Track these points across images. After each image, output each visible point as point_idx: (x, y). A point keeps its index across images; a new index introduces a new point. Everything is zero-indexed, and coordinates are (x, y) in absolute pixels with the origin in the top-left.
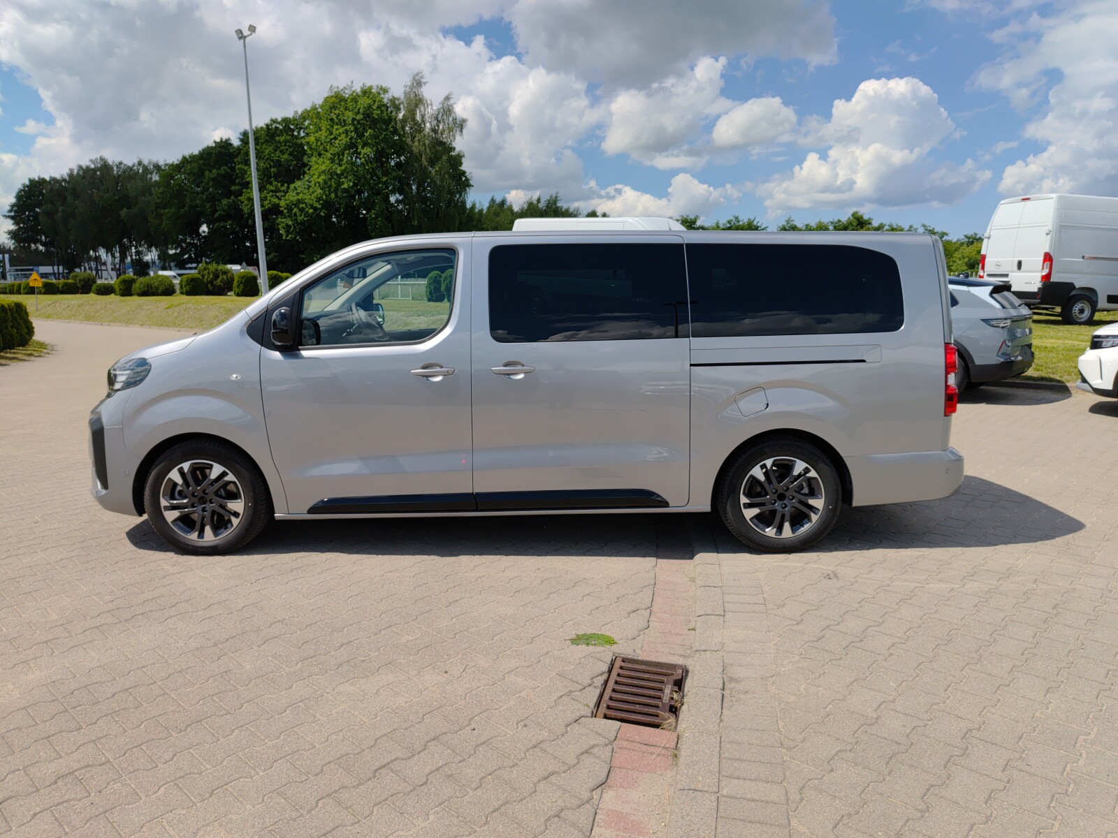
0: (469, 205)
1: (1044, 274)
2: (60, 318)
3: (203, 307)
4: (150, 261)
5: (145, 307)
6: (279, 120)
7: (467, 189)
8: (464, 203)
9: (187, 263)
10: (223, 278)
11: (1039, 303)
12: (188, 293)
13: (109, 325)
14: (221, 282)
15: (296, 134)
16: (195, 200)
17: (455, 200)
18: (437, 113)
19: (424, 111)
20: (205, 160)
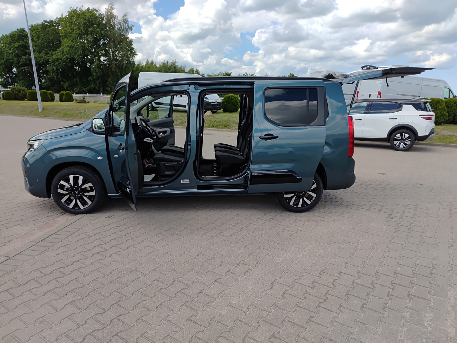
12: (7, 99)
14: (22, 95)
15: (56, 28)
16: (8, 56)
17: (130, 60)
18: (120, 22)
19: (114, 21)
20: (12, 38)
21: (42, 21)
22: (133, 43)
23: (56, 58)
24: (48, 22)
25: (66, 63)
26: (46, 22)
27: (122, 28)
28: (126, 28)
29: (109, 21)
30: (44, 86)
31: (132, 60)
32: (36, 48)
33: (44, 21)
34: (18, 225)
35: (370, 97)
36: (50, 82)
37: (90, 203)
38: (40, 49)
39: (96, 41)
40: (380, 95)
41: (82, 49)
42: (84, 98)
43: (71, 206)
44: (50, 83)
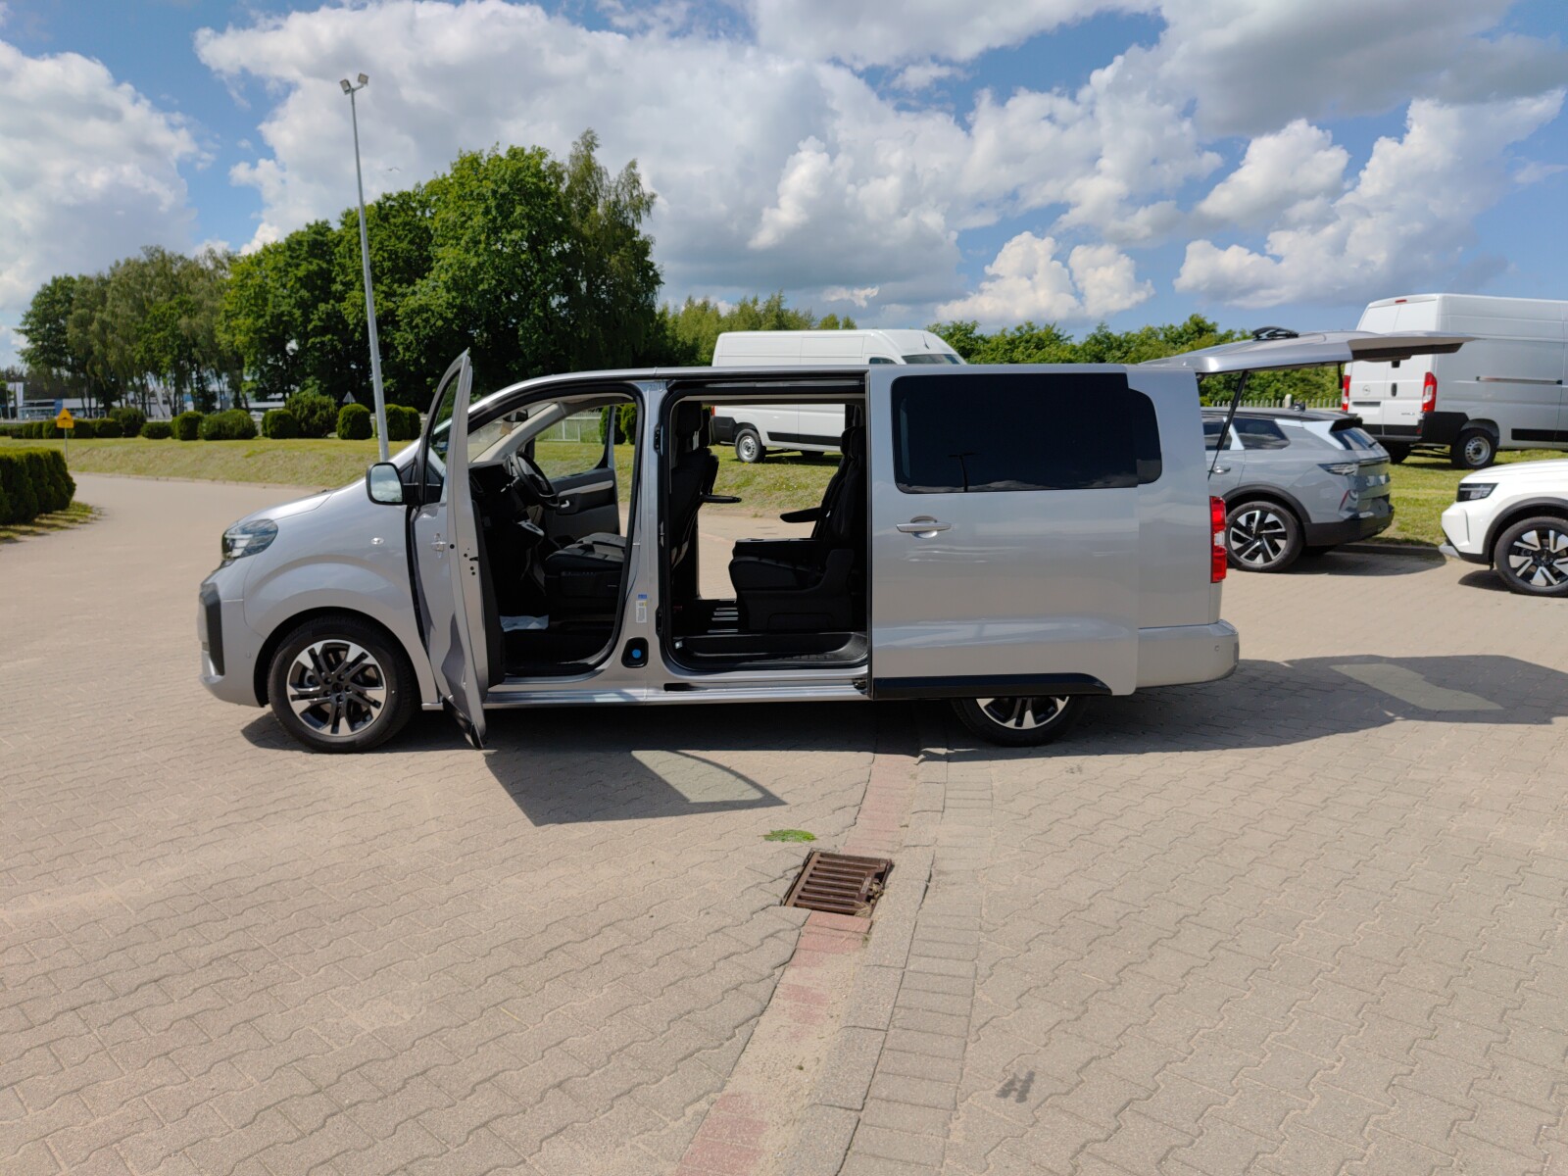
0: (658, 309)
1: (1426, 401)
2: (100, 471)
3: (296, 454)
4: (217, 390)
5: (217, 455)
6: (395, 195)
7: (656, 287)
8: (652, 306)
9: (270, 392)
10: (322, 415)
11: (1421, 441)
12: (275, 436)
13: (168, 480)
14: (320, 420)
15: (419, 213)
17: (640, 302)
18: (615, 185)
20: (292, 250)
22: (651, 248)
31: (645, 299)
33: (384, 195)
39: (539, 246)
41: (495, 274)
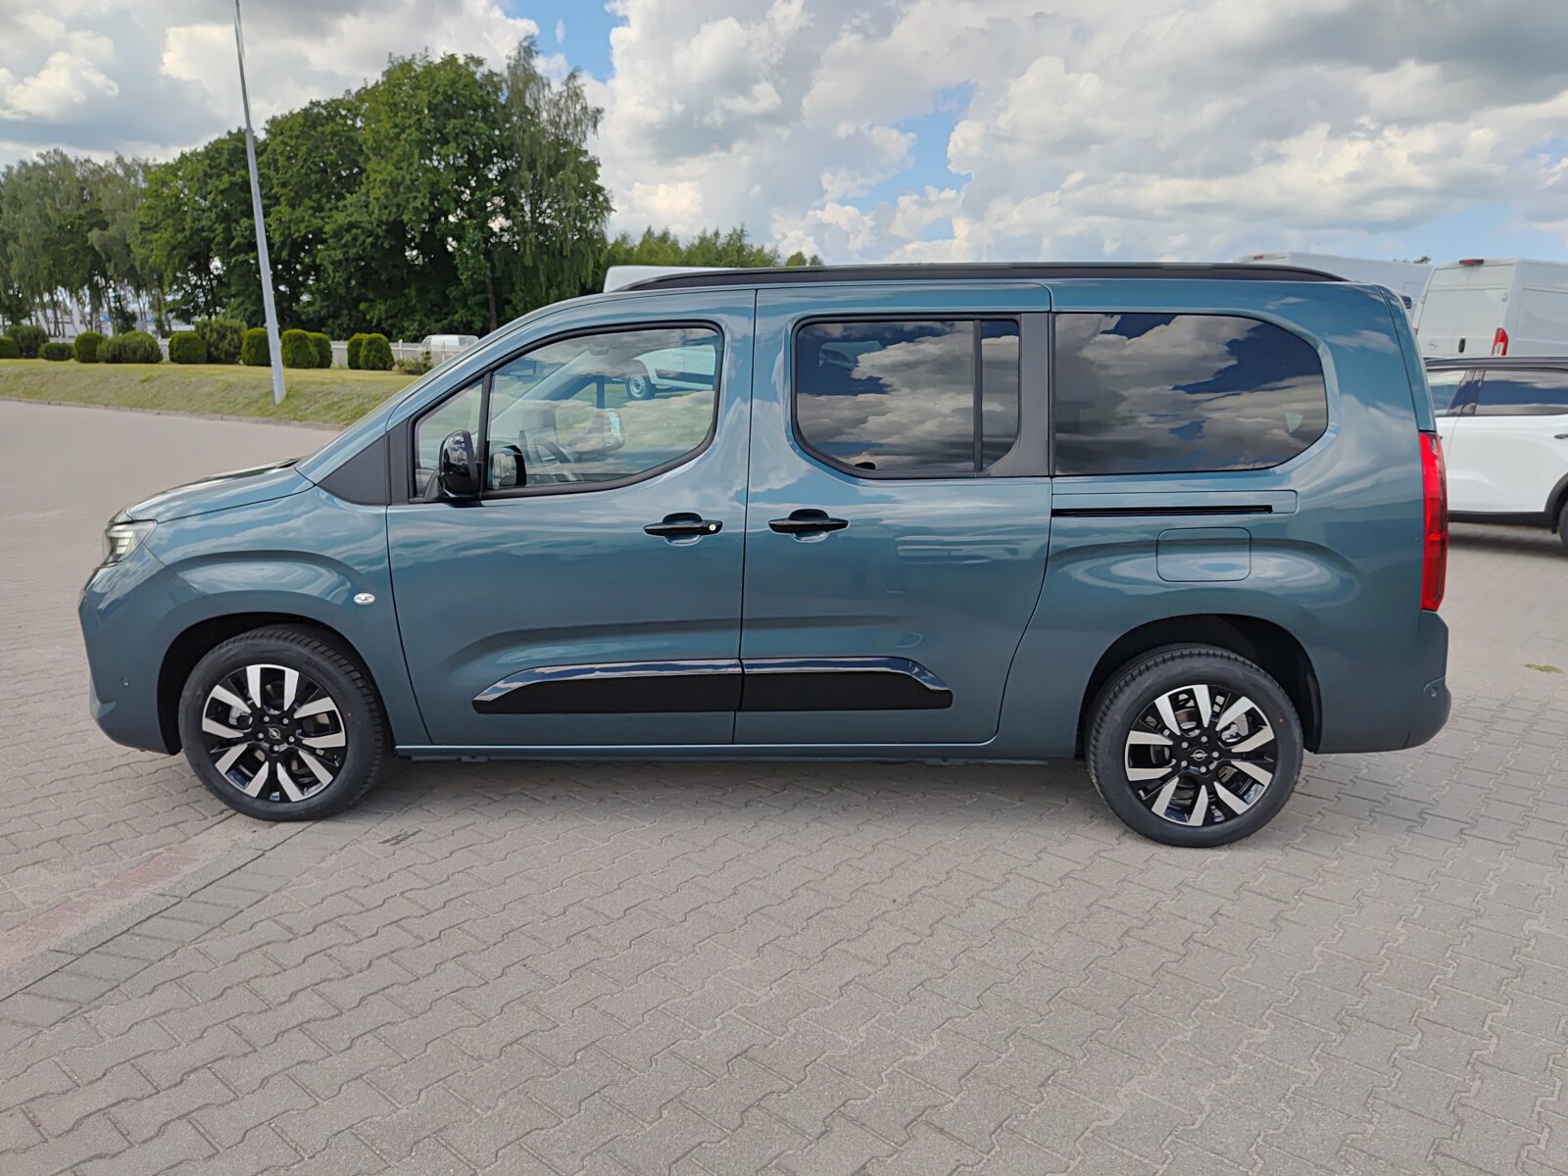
5: (117, 379)
6: (323, 102)
7: (607, 213)
8: (602, 235)
13: (60, 405)
15: (349, 122)
16: (199, 220)
17: (588, 229)
18: (558, 98)
19: (536, 93)
20: (212, 159)
21: (305, 104)
22: (599, 171)
23: (346, 221)
24: (323, 107)
25: (377, 237)
26: (317, 104)
27: (564, 118)
28: (578, 117)
29: (518, 95)
30: (307, 314)
31: (594, 226)
32: (284, 191)
33: (311, 103)
34: (37, 863)
35: (1462, 349)
36: (325, 304)
37: (324, 776)
38: (296, 193)
39: (476, 163)
40: (1502, 345)
41: (430, 193)
42: (428, 359)
43: (254, 788)
44: (328, 307)
